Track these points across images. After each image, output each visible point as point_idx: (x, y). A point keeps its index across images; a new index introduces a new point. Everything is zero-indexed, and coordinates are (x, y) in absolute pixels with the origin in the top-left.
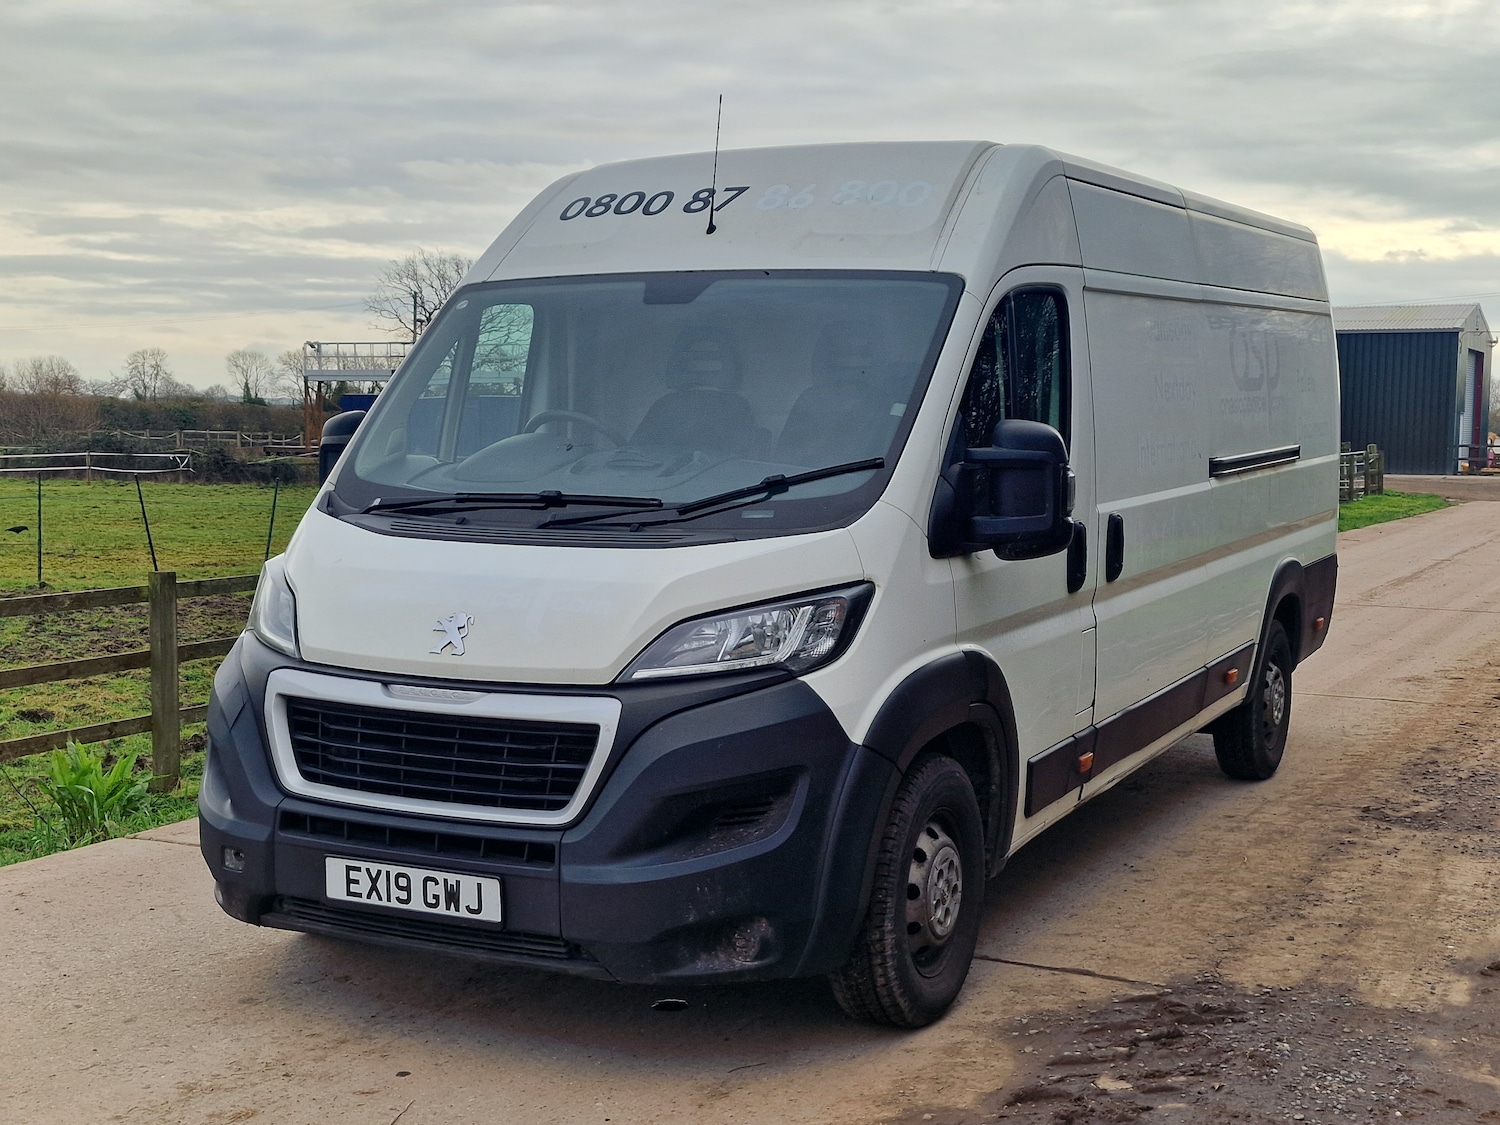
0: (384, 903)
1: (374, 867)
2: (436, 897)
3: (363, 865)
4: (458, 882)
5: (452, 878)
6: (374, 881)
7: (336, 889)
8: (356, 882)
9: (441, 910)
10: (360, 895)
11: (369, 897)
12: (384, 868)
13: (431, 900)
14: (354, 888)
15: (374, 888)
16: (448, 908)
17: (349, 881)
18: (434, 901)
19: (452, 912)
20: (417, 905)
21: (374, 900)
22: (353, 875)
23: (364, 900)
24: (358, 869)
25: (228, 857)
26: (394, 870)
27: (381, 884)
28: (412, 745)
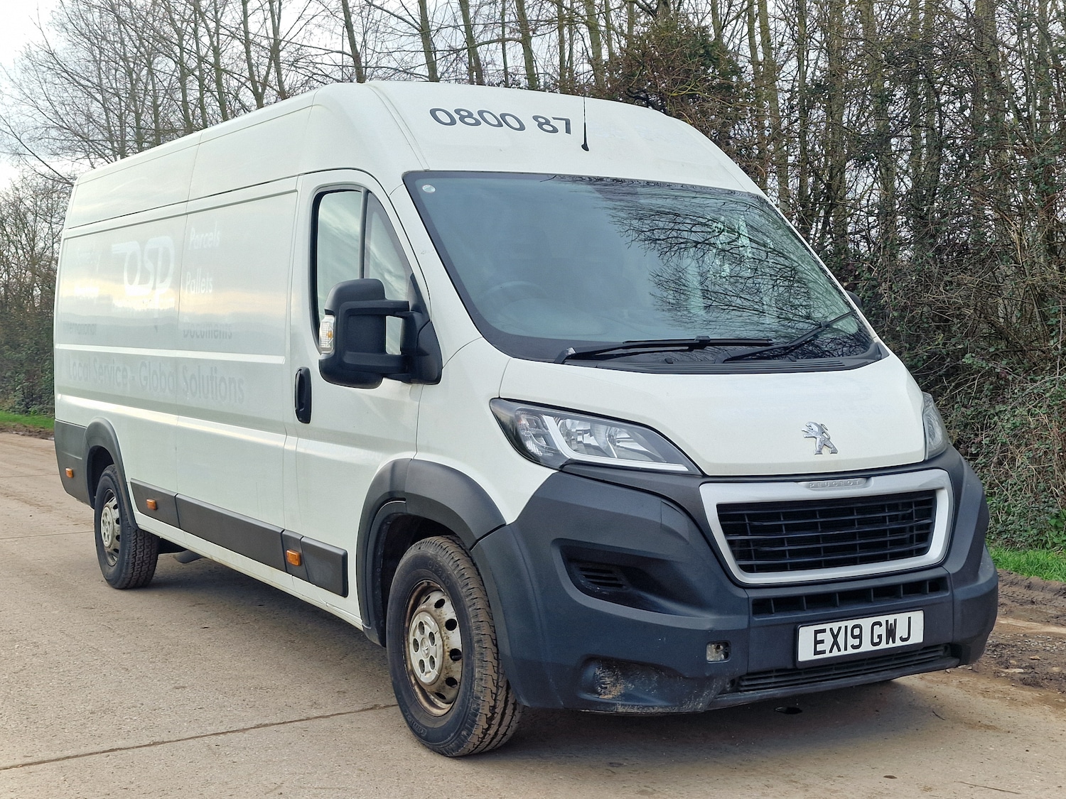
0: (843, 652)
1: (835, 626)
2: (880, 637)
3: (827, 626)
4: (895, 620)
5: (891, 618)
6: (835, 637)
7: (805, 653)
8: (822, 642)
9: (883, 646)
10: (824, 652)
11: (831, 651)
12: (843, 624)
13: (876, 640)
14: (820, 647)
15: (835, 643)
16: (887, 643)
17: (817, 642)
18: (878, 640)
19: (891, 645)
20: (867, 647)
21: (835, 653)
22: (820, 637)
23: (828, 655)
24: (824, 631)
25: (708, 652)
26: (850, 623)
27: (841, 640)
28: (826, 526)
